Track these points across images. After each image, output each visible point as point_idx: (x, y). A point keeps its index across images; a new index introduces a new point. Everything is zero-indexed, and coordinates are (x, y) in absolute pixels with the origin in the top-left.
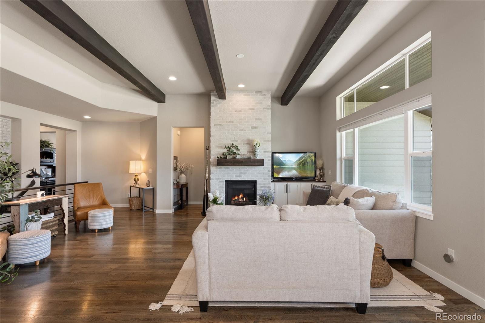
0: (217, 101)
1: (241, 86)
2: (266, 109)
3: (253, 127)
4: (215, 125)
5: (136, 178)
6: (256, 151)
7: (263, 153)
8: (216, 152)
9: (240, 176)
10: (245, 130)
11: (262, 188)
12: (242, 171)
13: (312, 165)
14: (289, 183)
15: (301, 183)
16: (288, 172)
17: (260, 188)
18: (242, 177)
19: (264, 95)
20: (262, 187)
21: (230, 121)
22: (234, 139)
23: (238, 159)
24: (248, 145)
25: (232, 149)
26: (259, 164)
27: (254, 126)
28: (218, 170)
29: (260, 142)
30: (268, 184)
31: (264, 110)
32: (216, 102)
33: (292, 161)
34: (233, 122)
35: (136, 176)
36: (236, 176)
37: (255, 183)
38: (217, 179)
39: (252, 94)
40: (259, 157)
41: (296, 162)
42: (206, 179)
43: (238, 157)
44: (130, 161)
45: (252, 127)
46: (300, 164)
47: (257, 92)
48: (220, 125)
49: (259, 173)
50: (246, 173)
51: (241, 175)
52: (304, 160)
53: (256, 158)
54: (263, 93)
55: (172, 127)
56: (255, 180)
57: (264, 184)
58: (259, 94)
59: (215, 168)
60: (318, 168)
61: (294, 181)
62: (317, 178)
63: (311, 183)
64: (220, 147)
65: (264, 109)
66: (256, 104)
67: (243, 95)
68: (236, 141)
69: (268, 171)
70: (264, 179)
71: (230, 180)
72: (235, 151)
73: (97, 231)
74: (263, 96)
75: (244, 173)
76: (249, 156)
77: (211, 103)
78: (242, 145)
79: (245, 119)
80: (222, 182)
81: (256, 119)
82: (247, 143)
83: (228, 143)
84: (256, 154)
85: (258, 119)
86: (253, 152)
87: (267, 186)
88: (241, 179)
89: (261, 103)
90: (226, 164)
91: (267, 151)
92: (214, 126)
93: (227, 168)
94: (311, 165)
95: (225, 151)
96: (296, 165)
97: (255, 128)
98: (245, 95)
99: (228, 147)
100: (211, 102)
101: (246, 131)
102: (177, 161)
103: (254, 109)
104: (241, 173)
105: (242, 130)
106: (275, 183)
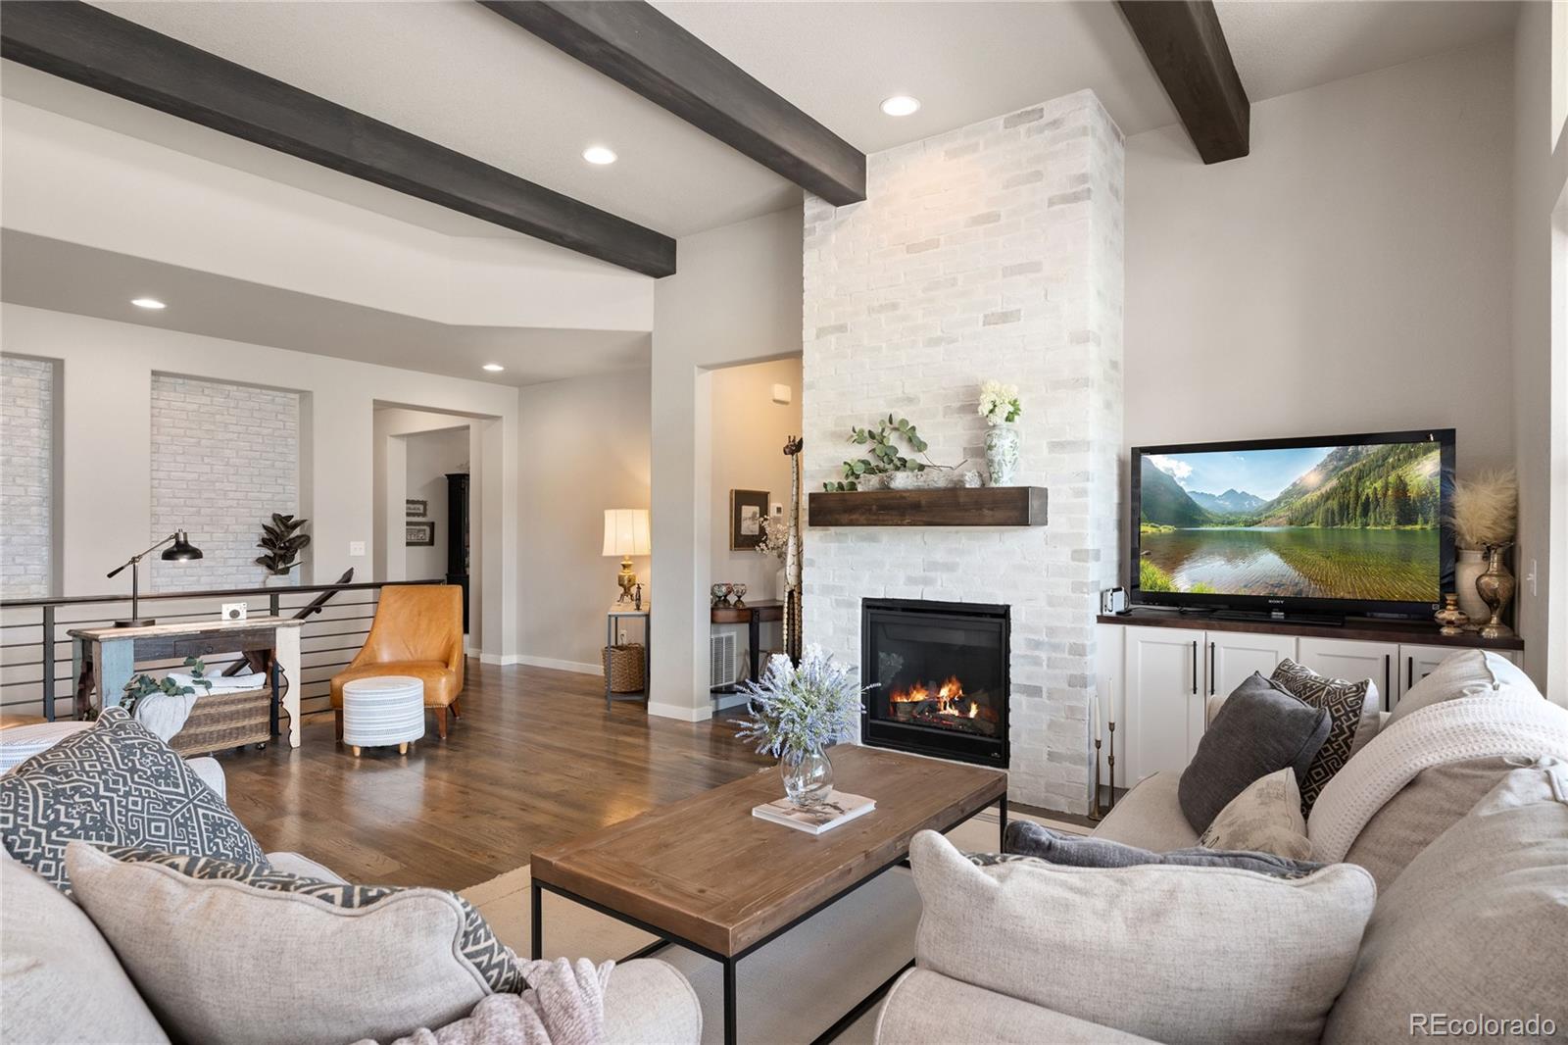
0: (827, 218)
1: (899, 108)
2: (1065, 199)
3: (993, 314)
4: (821, 332)
5: (626, 574)
6: (990, 448)
7: (1046, 451)
8: (822, 467)
9: (927, 582)
10: (953, 341)
11: (1037, 653)
12: (940, 556)
13: (1399, 523)
14: (1214, 636)
15: (1303, 640)
17: (1029, 653)
18: (939, 586)
19: (1053, 123)
20: (1037, 645)
21: (881, 306)
22: (897, 393)
23: (901, 495)
24: (969, 417)
25: (893, 439)
26: (1000, 515)
27: (998, 310)
28: (834, 546)
29: (1013, 392)
31: (1056, 208)
32: (826, 222)
34: (894, 306)
35: (624, 566)
36: (911, 581)
37: (1003, 621)
38: (827, 590)
39: (988, 136)
40: (1008, 478)
42: (788, 590)
43: (902, 481)
44: (608, 513)
45: (986, 316)
47: (1013, 120)
48: (841, 329)
49: (1021, 568)
50: (957, 564)
51: (931, 574)
53: (992, 484)
54: (1047, 118)
56: (1001, 603)
57: (1051, 631)
58: (1022, 129)
59: (821, 538)
60: (1470, 548)
61: (1278, 622)
62: (1450, 614)
63: (1390, 648)
64: (836, 436)
65: (1051, 203)
66: (1007, 186)
67: (941, 153)
68: (910, 400)
69: (1073, 559)
70: (1051, 604)
71: (882, 596)
72: (904, 451)
73: (357, 752)
74: (1047, 134)
75: (950, 567)
77: (805, 233)
78: (939, 418)
79: (953, 282)
80: (851, 605)
81: (1009, 271)
82: (959, 404)
83: (869, 413)
84: (995, 461)
85: (1022, 269)
86: (982, 451)
87: (1068, 641)
88: (932, 594)
89: (1038, 175)
90: (845, 517)
91: (1069, 443)
92: (818, 337)
93: (873, 539)
94: (1394, 518)
95: (861, 452)
97: (1005, 317)
98: (952, 154)
99: (872, 435)
100: (806, 226)
101: (956, 340)
103: (996, 217)
104: (933, 566)
105: (934, 342)
106: (1124, 628)
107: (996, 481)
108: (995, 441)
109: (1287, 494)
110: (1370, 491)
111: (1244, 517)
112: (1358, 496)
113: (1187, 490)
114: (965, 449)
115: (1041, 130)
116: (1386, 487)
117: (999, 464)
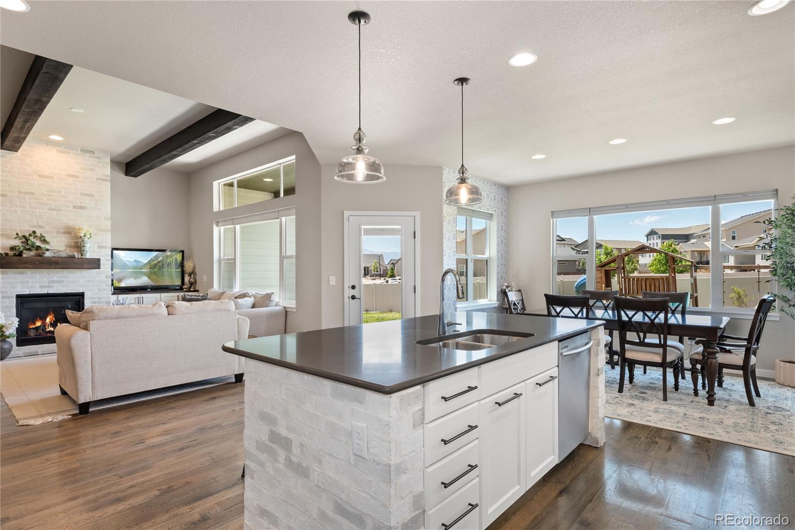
1: (55, 137)
2: (102, 180)
3: (77, 206)
6: (84, 246)
7: (96, 248)
9: (49, 287)
12: (55, 279)
13: (176, 269)
14: (142, 295)
15: (162, 294)
16: (135, 278)
18: (55, 288)
19: (98, 157)
20: (94, 302)
21: (26, 192)
22: (36, 224)
23: (49, 258)
24: (68, 235)
25: (33, 240)
26: (90, 266)
27: (79, 205)
29: (91, 231)
30: (107, 297)
31: (98, 181)
33: (141, 262)
34: (33, 194)
36: (42, 287)
37: (81, 297)
39: (75, 151)
40: (89, 255)
41: (147, 263)
43: (47, 254)
45: (74, 206)
46: (154, 267)
47: (85, 151)
49: (89, 281)
50: (63, 281)
51: (52, 284)
52: (161, 260)
53: (83, 257)
54: (96, 155)
56: (81, 292)
57: (99, 298)
58: (88, 155)
60: (187, 273)
61: (149, 291)
62: (186, 287)
63: (178, 294)
65: (98, 179)
66: (82, 169)
67: (55, 150)
68: (42, 227)
69: (106, 278)
70: (99, 291)
71: (27, 293)
72: (39, 244)
74: (96, 159)
75: (59, 282)
76: (71, 254)
78: (55, 234)
79: (60, 192)
80: (10, 297)
81: (81, 194)
82: (64, 231)
83: (24, 229)
84: (84, 250)
85: (87, 195)
86: (79, 246)
87: (105, 300)
88: (51, 291)
89: (93, 170)
91: (104, 247)
93: (22, 273)
94: (174, 268)
96: (149, 268)
97: (81, 208)
98: (58, 151)
99: (24, 237)
101: (61, 211)
103: (78, 177)
104: (54, 282)
105: (54, 210)
106: (114, 296)
107: (85, 256)
108: (86, 245)
109: (149, 261)
110: (169, 261)
111: (139, 267)
112: (166, 262)
113: (124, 260)
114: (66, 245)
115: (94, 157)
116: (173, 260)
117: (87, 251)
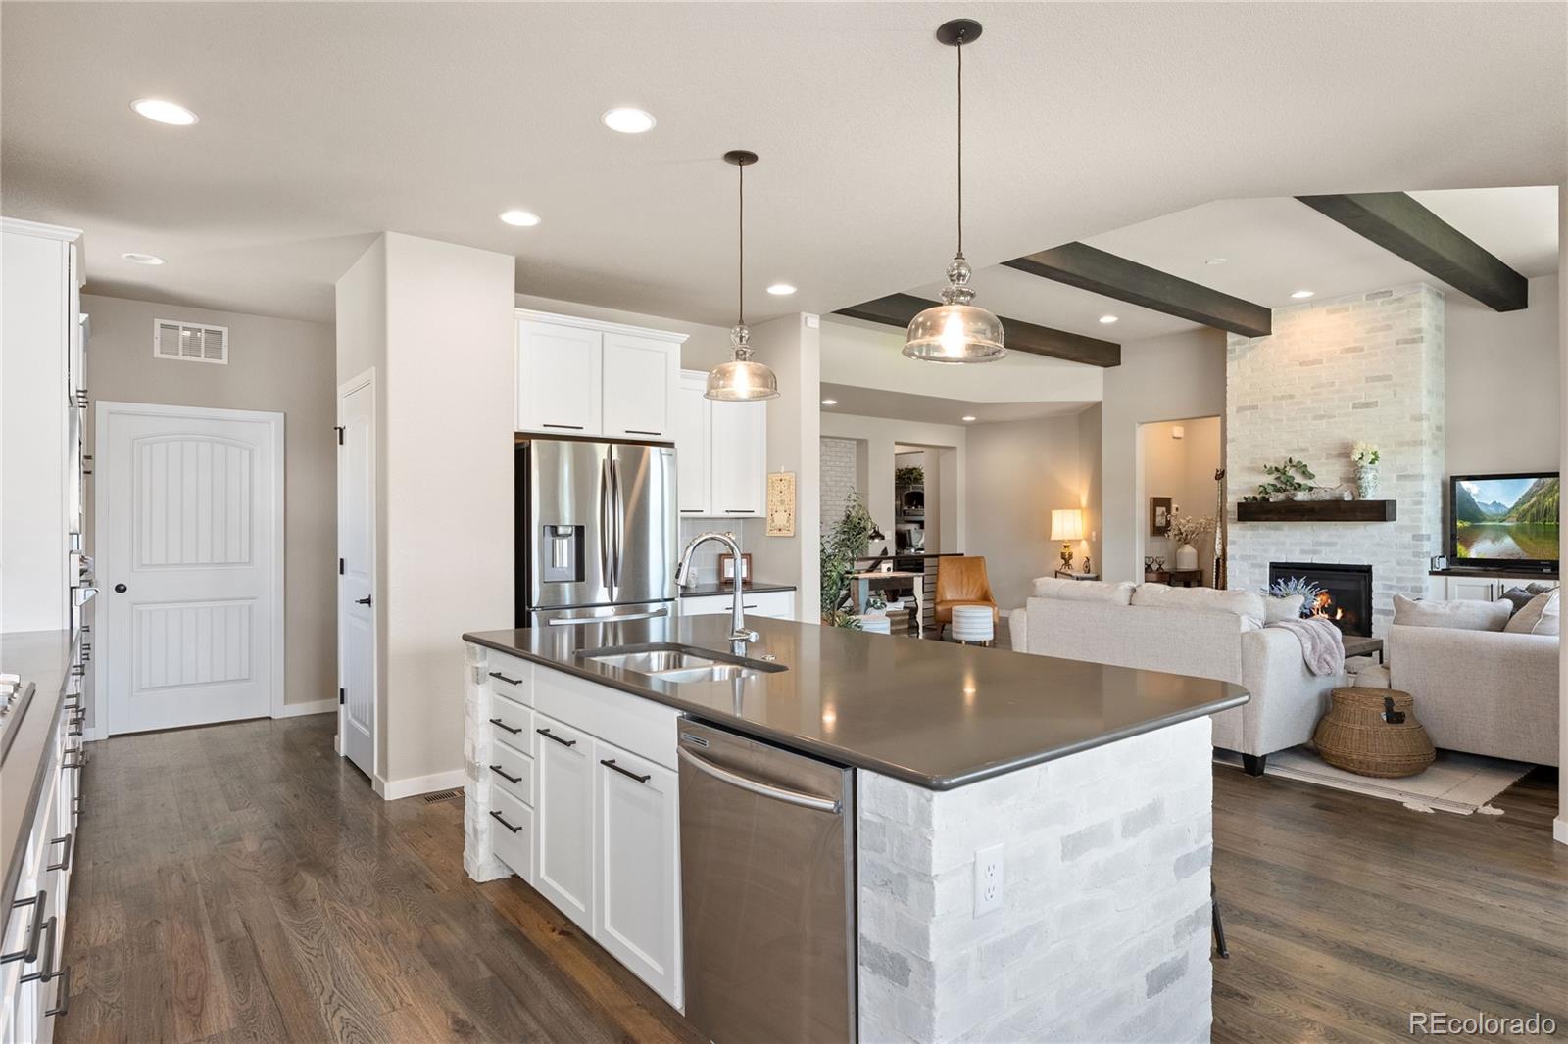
0: (1244, 344)
2: (1407, 341)
3: (1359, 403)
4: (1240, 410)
5: (1067, 551)
6: (1360, 479)
7: (1394, 481)
8: (1241, 485)
9: (1315, 553)
10: (1331, 417)
11: (1390, 591)
12: (1322, 538)
17: (1386, 591)
18: (1323, 556)
19: (1400, 299)
20: (1390, 587)
21: (1282, 396)
22: (1295, 446)
23: (1302, 504)
25: (1291, 472)
26: (1365, 515)
27: (1363, 400)
28: (1249, 533)
29: (1375, 448)
30: (1413, 578)
31: (1400, 346)
32: (1243, 346)
34: (1291, 396)
35: (1065, 547)
36: (1303, 552)
37: (1367, 574)
38: (1243, 558)
39: (1356, 303)
40: (1371, 496)
41: (1514, 508)
42: (1216, 558)
43: (1301, 496)
44: (1053, 512)
45: (1355, 404)
47: (1373, 296)
48: (1255, 408)
49: (1379, 544)
50: (1336, 543)
51: (1318, 548)
53: (1362, 499)
54: (1395, 296)
55: (1137, 425)
56: (1366, 564)
57: (1399, 579)
58: (1379, 301)
59: (1239, 528)
64: (1253, 470)
65: (1397, 343)
66: (1368, 333)
67: (1324, 312)
68: (1303, 450)
69: (1413, 539)
70: (1399, 564)
71: (1284, 561)
72: (1299, 479)
73: (964, 642)
74: (1395, 304)
75: (1329, 544)
76: (1337, 492)
77: (1228, 352)
78: (1323, 461)
79: (1333, 384)
80: (1262, 566)
81: (1369, 380)
82: (1338, 453)
83: (1277, 456)
84: (1363, 486)
85: (1379, 379)
86: (1354, 479)
87: (1409, 584)
88: (1318, 560)
89: (1388, 327)
90: (1263, 517)
91: (1410, 476)
92: (1238, 412)
93: (1277, 529)
95: (1270, 479)
96: (1515, 519)
97: (1367, 405)
98: (1330, 312)
99: (1277, 469)
100: (1229, 347)
101: (1335, 417)
102: (1169, 511)
103: (1362, 349)
104: (1321, 544)
105: (1321, 417)
106: (1447, 579)
107: (1364, 497)
108: (1363, 475)
109: (1517, 505)
111: (1499, 517)
114: (1340, 478)
115: (1390, 303)
117: (1366, 488)
